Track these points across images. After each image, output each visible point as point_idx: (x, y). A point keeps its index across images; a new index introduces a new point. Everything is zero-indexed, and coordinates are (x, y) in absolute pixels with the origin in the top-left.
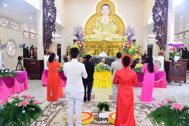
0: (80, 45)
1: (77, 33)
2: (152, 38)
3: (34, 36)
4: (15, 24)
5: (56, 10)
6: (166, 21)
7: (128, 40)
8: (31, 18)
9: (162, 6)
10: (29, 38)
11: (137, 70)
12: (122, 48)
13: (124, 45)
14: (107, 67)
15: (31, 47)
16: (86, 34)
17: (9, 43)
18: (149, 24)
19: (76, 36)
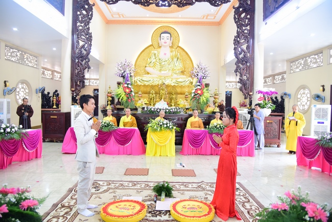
0: (127, 90)
1: (123, 72)
2: (231, 82)
3: (59, 76)
4: (30, 58)
5: (91, 37)
6: (253, 59)
7: (199, 84)
8: (54, 49)
9: (247, 37)
10: (52, 79)
11: (213, 128)
12: (189, 96)
13: (193, 91)
14: (168, 125)
15: (54, 93)
16: (137, 74)
17: (20, 86)
18: (228, 62)
19: (122, 76)
